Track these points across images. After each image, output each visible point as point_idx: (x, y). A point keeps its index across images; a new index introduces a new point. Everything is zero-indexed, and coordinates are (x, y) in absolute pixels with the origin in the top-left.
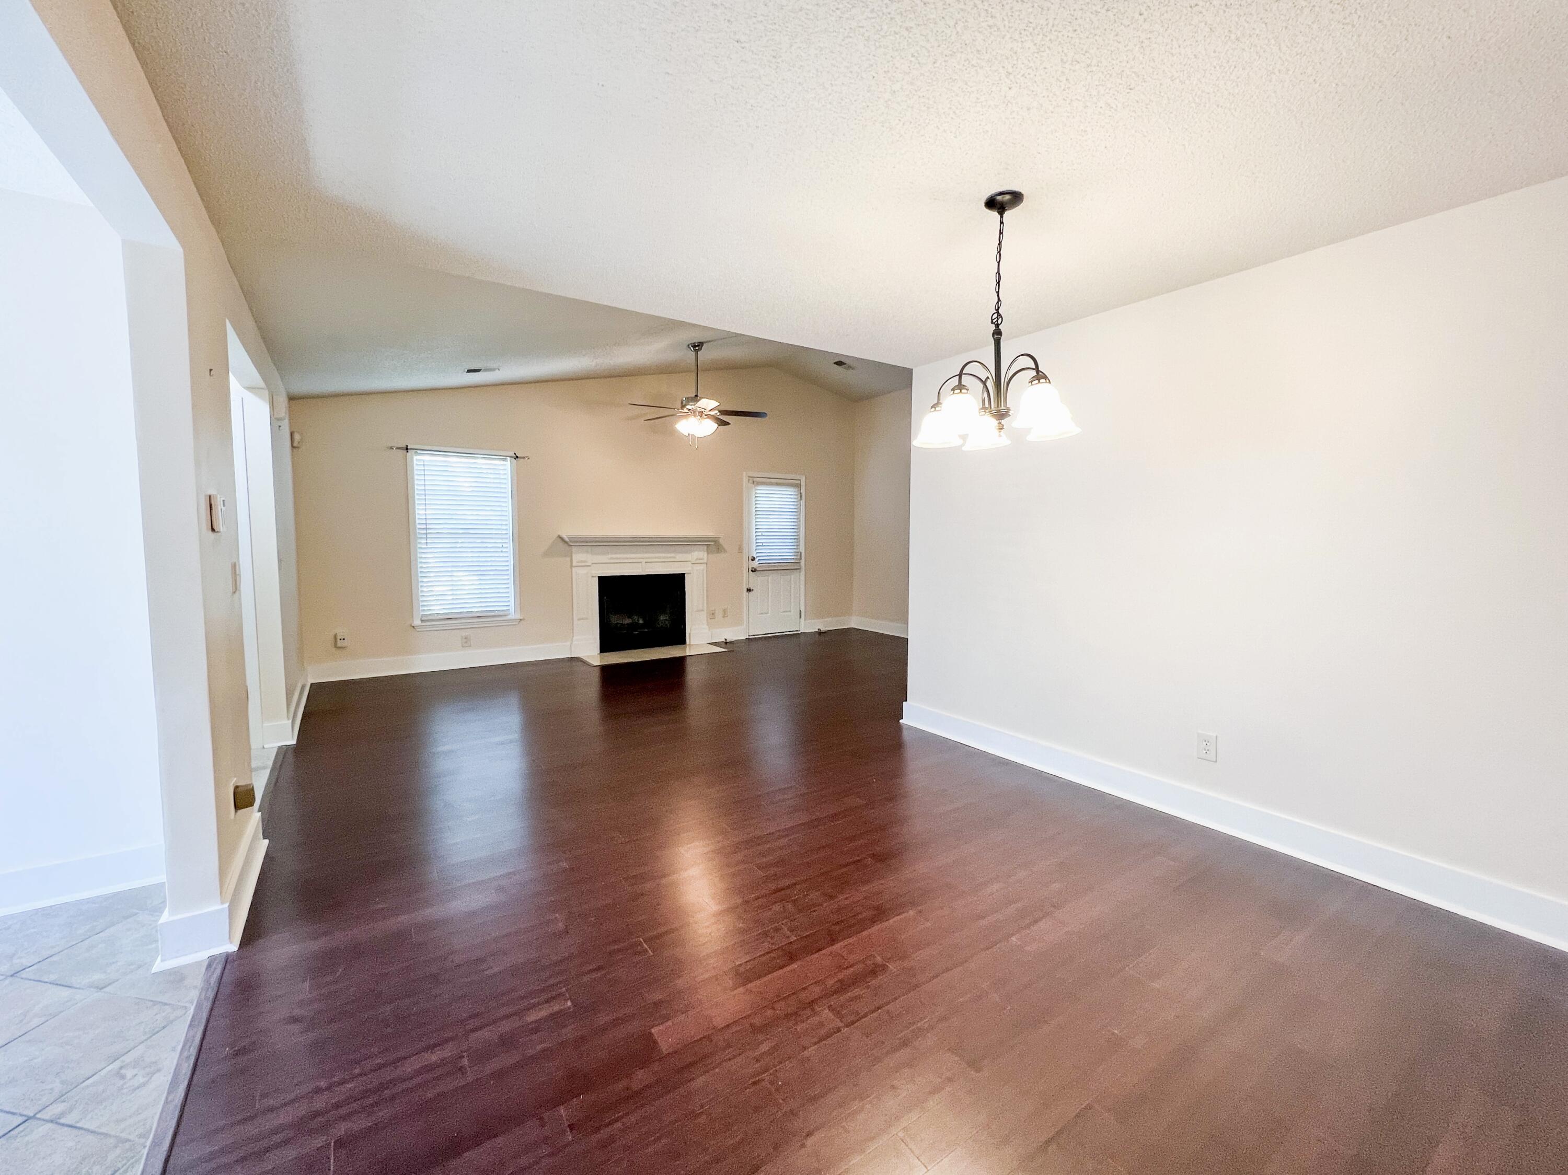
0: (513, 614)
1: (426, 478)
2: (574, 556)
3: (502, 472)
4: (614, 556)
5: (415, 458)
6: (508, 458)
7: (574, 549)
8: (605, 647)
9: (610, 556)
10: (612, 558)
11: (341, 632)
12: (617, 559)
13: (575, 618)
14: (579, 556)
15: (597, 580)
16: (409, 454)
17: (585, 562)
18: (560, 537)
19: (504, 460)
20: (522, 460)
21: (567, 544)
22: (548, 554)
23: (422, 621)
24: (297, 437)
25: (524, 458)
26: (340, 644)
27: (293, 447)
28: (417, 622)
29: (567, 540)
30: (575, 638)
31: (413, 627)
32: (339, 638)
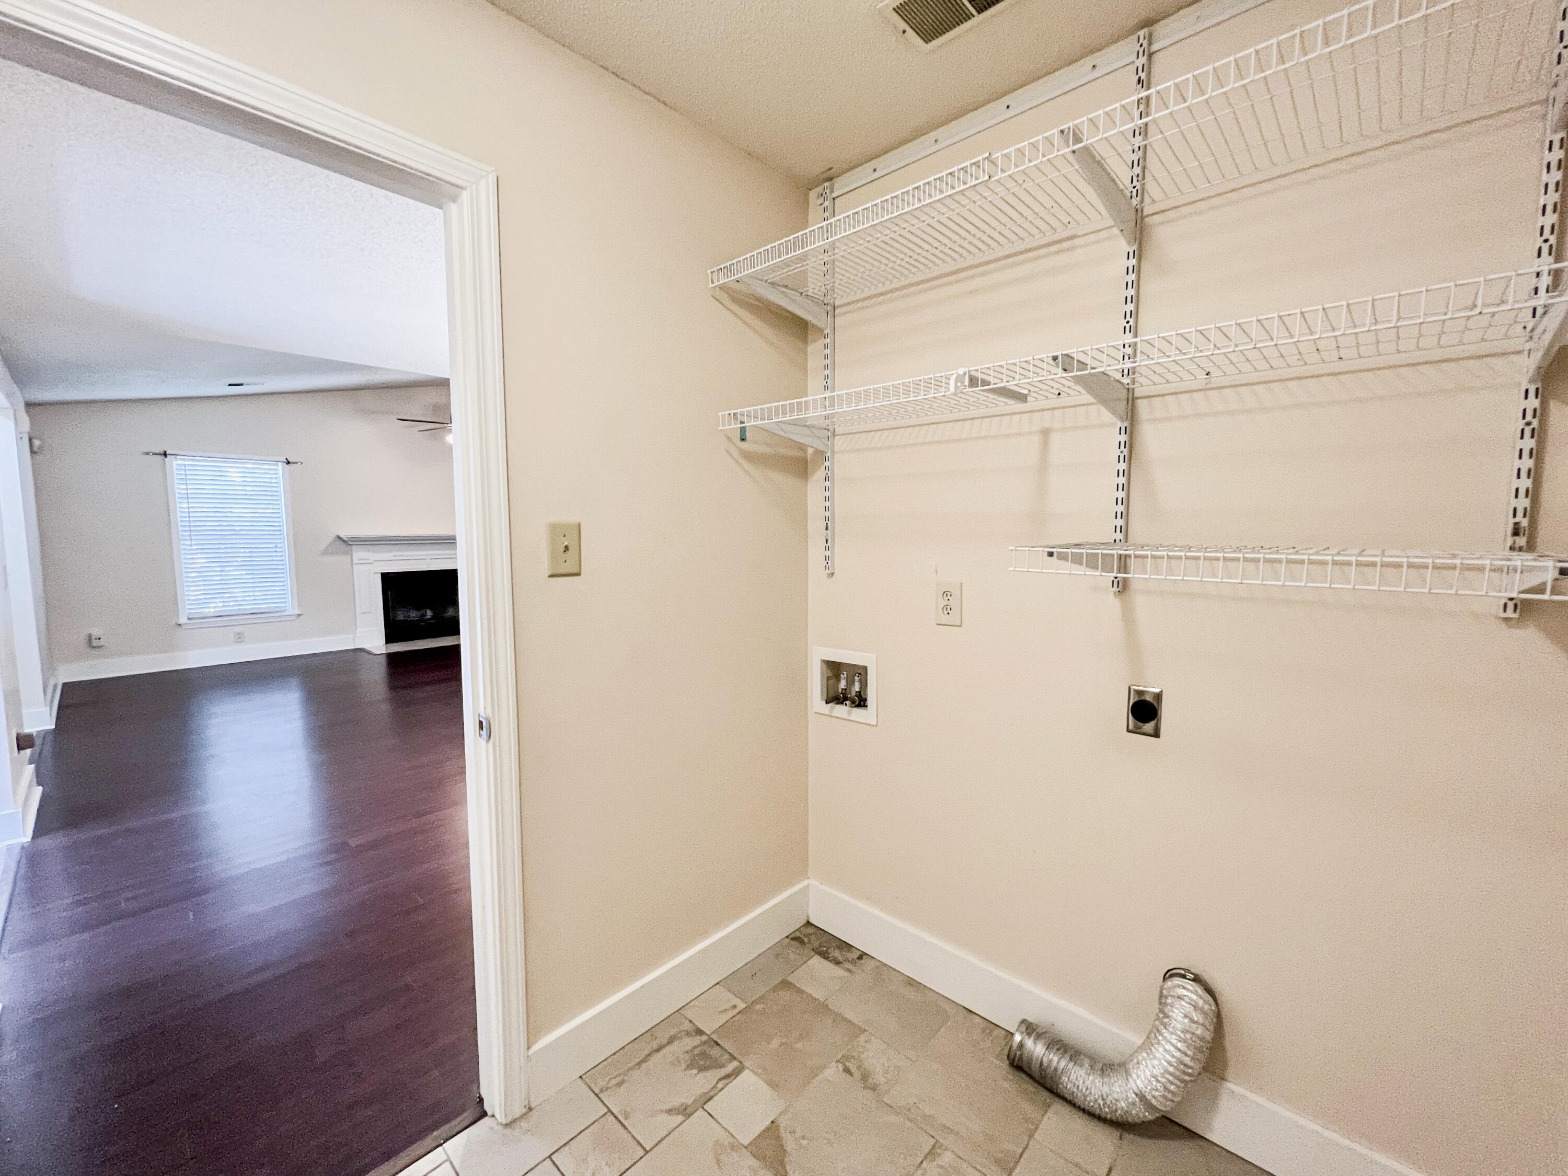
0: (292, 609)
1: (189, 487)
2: (354, 554)
3: (274, 476)
4: (396, 553)
5: (175, 463)
6: (280, 464)
7: (354, 548)
8: (389, 639)
9: (392, 554)
10: (394, 556)
11: (96, 632)
12: (401, 556)
13: (358, 614)
14: (359, 554)
15: (380, 576)
16: (167, 459)
17: (366, 559)
18: (339, 538)
19: (277, 465)
20: (295, 465)
21: (346, 543)
22: (326, 552)
23: (189, 619)
24: (37, 443)
25: (296, 463)
26: (95, 643)
27: (33, 452)
28: (183, 620)
29: (345, 539)
30: (358, 630)
31: (180, 625)
32: (93, 638)
